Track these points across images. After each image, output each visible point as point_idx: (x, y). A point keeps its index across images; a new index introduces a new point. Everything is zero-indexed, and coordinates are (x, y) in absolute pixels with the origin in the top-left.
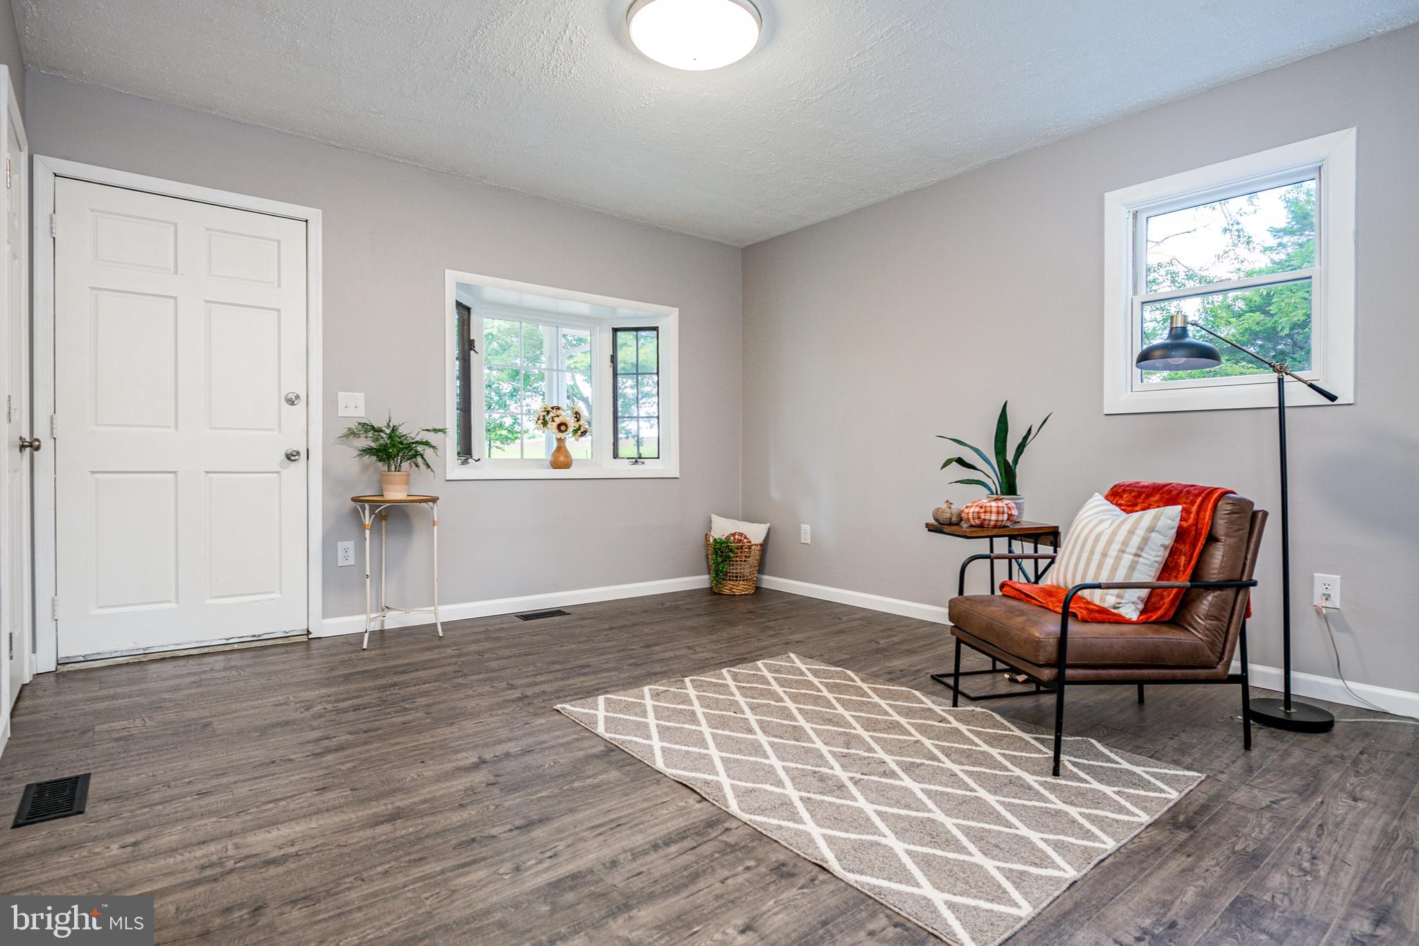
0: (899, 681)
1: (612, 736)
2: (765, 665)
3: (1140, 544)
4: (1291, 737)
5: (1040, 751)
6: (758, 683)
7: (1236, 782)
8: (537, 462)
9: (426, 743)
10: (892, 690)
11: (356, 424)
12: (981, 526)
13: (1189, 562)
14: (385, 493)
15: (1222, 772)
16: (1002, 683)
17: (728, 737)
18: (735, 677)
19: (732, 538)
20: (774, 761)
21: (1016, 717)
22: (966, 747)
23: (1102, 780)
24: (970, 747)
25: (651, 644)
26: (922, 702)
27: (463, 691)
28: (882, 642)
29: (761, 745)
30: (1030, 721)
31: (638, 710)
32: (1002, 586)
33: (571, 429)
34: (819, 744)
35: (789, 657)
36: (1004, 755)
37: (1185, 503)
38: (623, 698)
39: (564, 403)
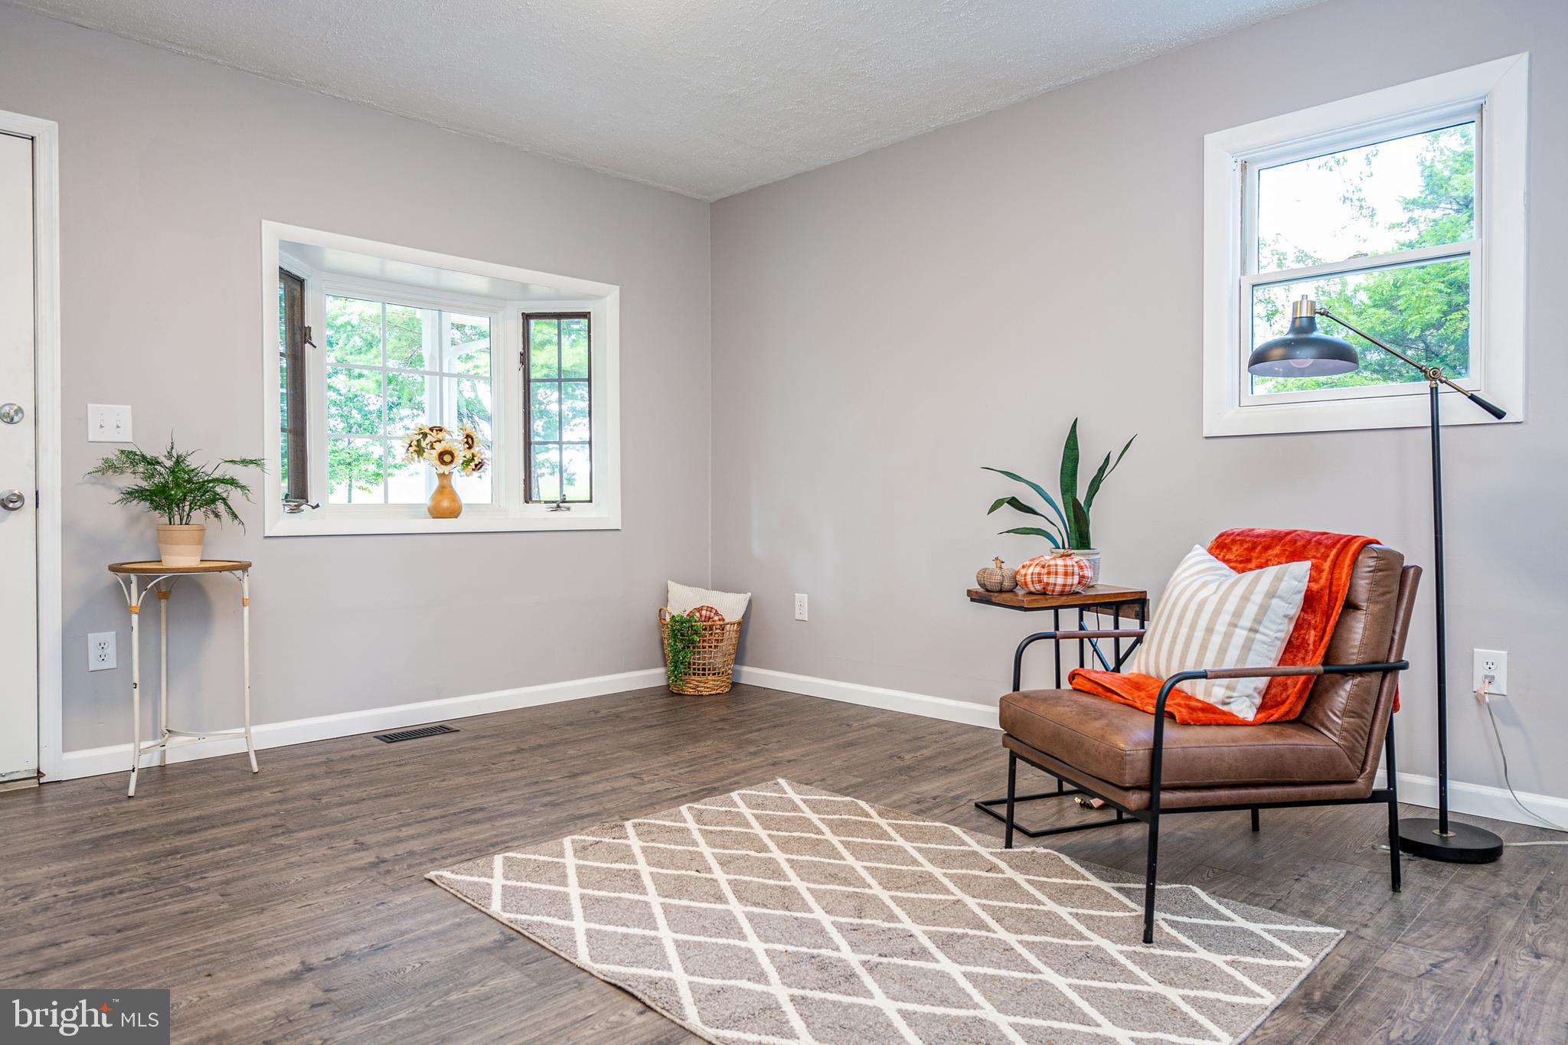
0: (932, 813)
1: (513, 916)
2: (743, 797)
3: (1257, 614)
4: (1450, 870)
5: (1125, 908)
6: (732, 824)
7: (1385, 939)
8: (412, 509)
9: (218, 944)
10: (921, 827)
11: (117, 453)
12: (1044, 593)
13: (1322, 638)
14: (163, 558)
15: (1366, 926)
16: (1071, 811)
17: (687, 909)
18: (699, 817)
19: (698, 614)
20: (754, 943)
21: (1090, 858)
22: (1024, 906)
23: (1210, 945)
24: (1030, 906)
25: (578, 771)
26: (963, 843)
27: (282, 857)
28: (908, 757)
29: (734, 919)
30: (1110, 864)
31: (554, 874)
32: (1072, 676)
33: (459, 460)
34: (819, 914)
35: (777, 784)
36: (1076, 916)
37: (1315, 557)
38: (532, 857)
39: (451, 423)
